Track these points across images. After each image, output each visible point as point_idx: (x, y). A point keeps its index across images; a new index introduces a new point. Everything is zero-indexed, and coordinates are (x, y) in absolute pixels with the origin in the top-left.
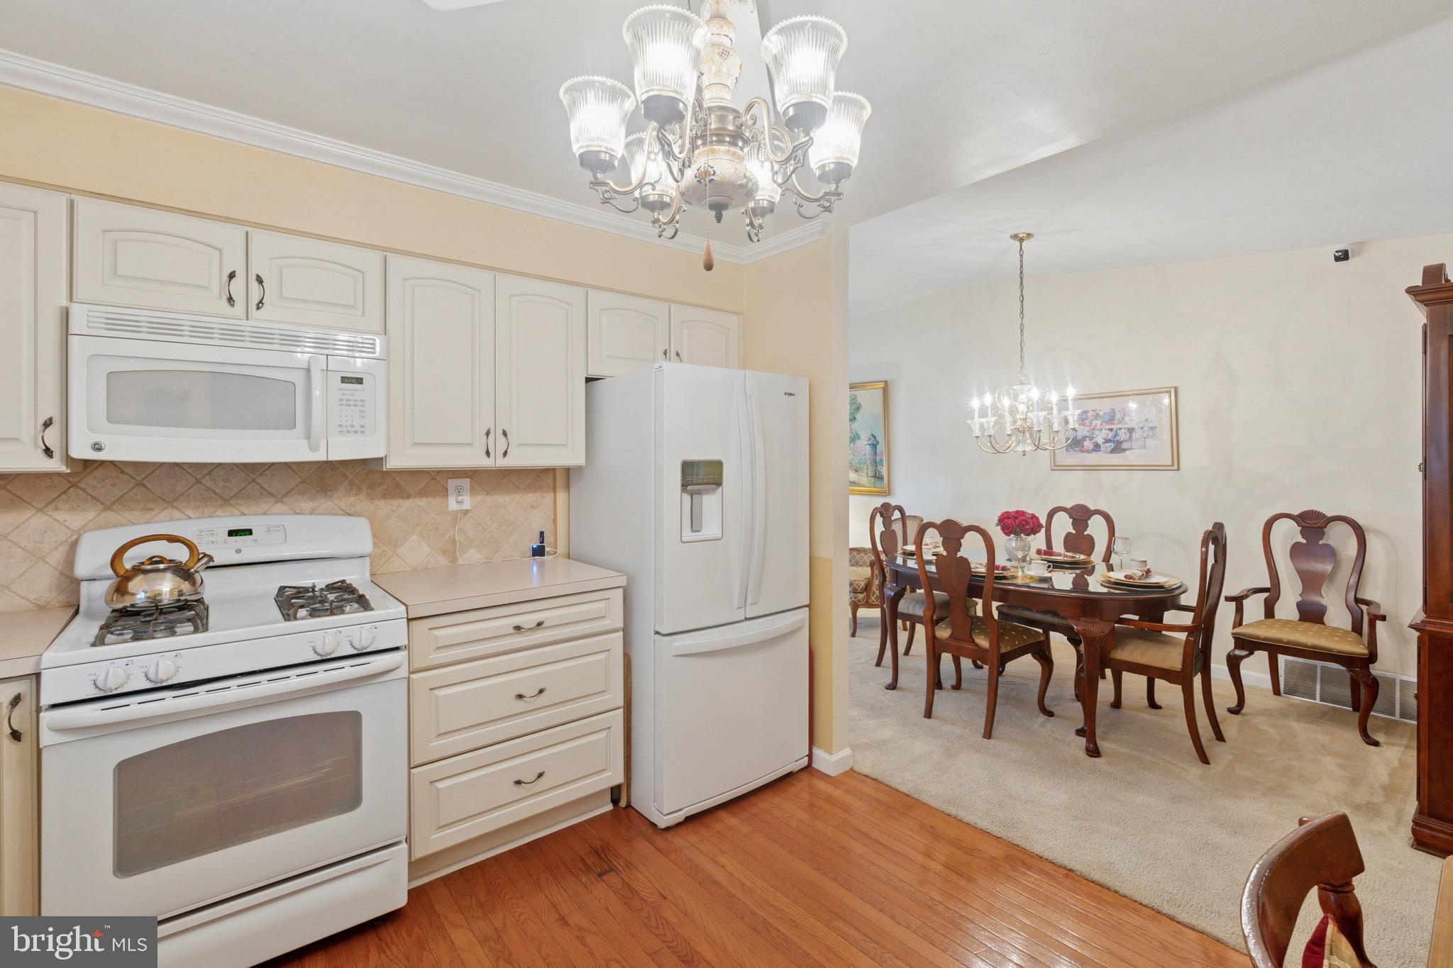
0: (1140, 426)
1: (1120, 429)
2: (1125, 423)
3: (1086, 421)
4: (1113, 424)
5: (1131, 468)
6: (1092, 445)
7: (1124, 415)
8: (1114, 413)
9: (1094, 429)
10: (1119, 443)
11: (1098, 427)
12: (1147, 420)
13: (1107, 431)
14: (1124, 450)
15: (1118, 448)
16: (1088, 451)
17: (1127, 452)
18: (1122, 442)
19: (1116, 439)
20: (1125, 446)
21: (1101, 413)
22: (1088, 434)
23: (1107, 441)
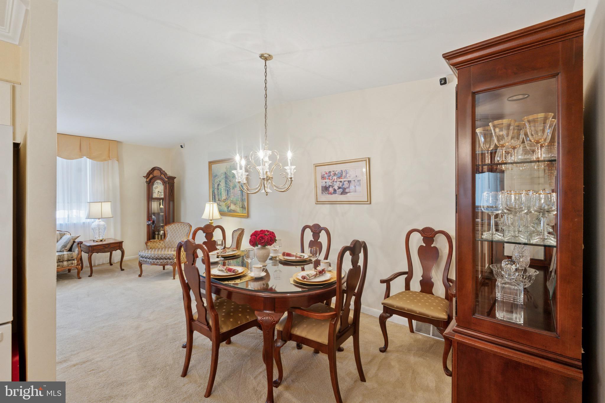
0: (354, 179)
1: (345, 181)
2: (347, 178)
3: (330, 177)
4: (342, 178)
5: (350, 203)
6: (333, 190)
7: (347, 174)
8: (342, 173)
9: (333, 181)
10: (344, 189)
11: (335, 180)
12: (356, 176)
13: (339, 182)
14: (347, 193)
15: (344, 192)
16: (331, 194)
17: (348, 194)
18: (345, 189)
19: (343, 187)
20: (347, 190)
21: (337, 173)
22: (331, 184)
23: (339, 188)
